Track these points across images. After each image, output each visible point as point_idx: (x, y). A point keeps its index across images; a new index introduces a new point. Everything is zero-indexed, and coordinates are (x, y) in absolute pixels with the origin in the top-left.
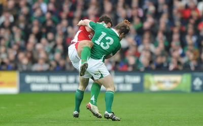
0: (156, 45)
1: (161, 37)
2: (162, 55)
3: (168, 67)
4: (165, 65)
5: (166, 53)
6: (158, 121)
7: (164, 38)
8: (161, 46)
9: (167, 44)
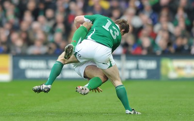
0: (176, 24)
1: (181, 15)
2: (183, 36)
3: (189, 50)
4: (186, 48)
5: (187, 33)
6: (178, 114)
7: (185, 16)
8: (182, 25)
9: (188, 22)
